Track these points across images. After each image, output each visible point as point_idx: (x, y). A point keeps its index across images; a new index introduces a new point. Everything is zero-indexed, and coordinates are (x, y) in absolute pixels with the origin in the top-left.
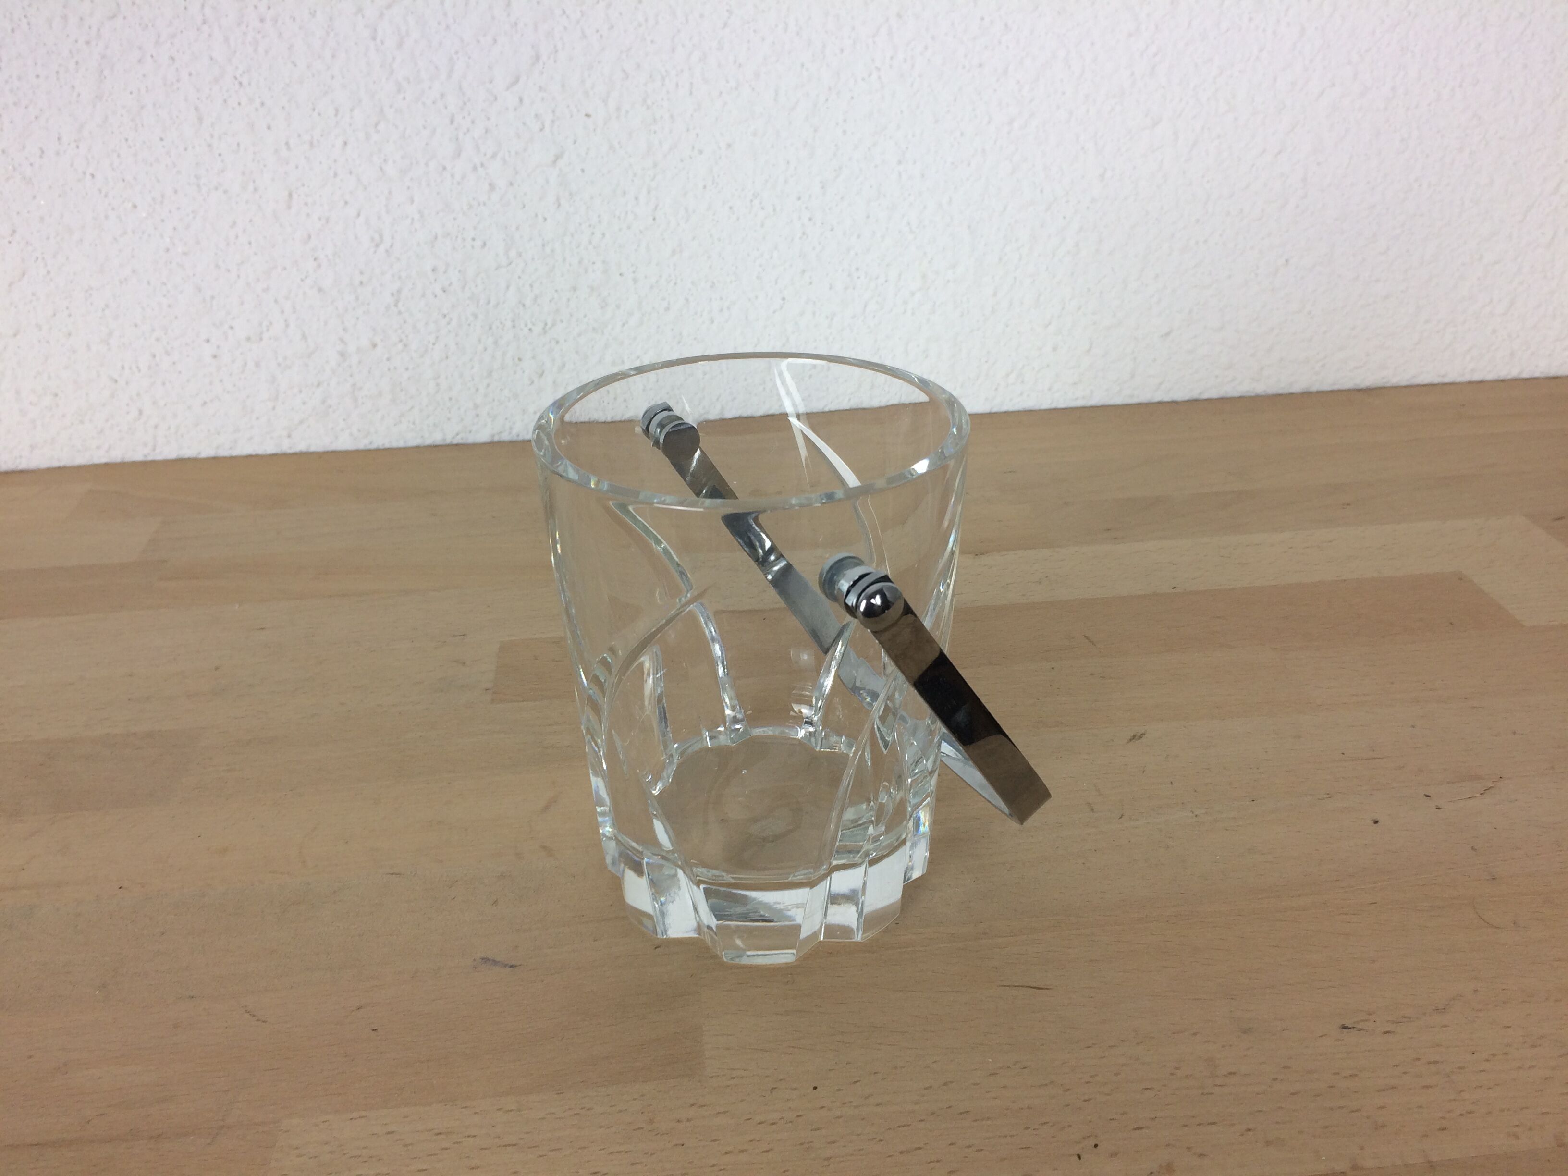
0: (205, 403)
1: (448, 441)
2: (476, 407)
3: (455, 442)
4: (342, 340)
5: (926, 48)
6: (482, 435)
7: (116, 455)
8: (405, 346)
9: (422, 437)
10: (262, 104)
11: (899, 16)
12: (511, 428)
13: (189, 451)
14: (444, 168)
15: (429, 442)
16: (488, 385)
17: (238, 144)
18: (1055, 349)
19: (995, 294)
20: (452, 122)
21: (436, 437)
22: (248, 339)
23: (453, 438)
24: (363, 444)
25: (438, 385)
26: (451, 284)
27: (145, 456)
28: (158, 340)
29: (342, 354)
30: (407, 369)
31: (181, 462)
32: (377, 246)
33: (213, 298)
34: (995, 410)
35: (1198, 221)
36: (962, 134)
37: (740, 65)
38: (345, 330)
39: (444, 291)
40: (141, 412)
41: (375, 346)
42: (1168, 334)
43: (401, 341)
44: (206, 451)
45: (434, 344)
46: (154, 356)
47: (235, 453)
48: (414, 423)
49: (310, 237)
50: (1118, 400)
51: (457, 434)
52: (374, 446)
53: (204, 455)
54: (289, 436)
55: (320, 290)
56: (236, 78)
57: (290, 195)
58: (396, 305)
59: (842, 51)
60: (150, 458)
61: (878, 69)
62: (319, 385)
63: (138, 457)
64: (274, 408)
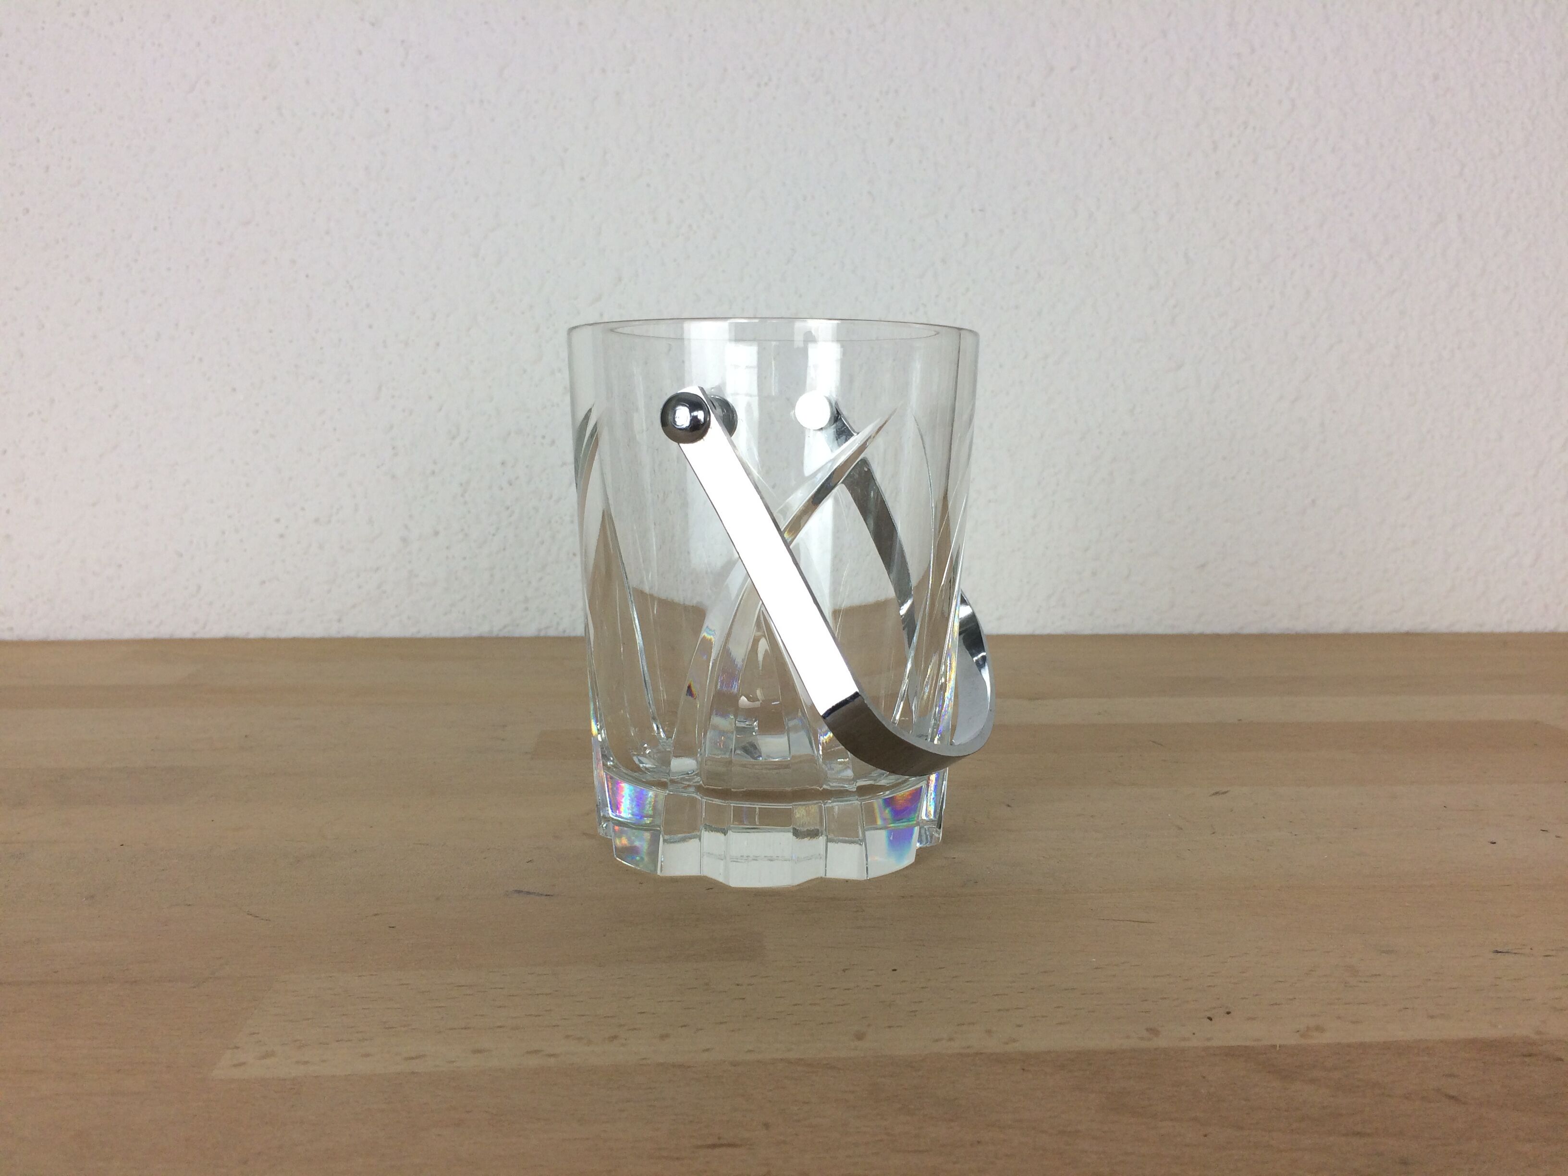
0: (263, 582)
1: (495, 634)
2: (526, 600)
3: (502, 634)
4: (406, 527)
5: (968, 290)
6: (529, 629)
7: (165, 631)
8: (466, 535)
9: (470, 628)
10: (368, 306)
11: (944, 261)
12: (558, 624)
13: (237, 631)
14: (525, 371)
15: (475, 633)
16: (541, 579)
17: (340, 340)
18: (1094, 574)
19: (1034, 517)
20: (537, 330)
21: (482, 629)
22: (317, 520)
23: (500, 630)
24: (410, 632)
25: (492, 576)
26: (517, 478)
27: (194, 634)
28: (230, 517)
29: (404, 540)
30: (465, 558)
31: (228, 641)
32: (453, 438)
33: (290, 479)
34: (1038, 632)
35: (1224, 458)
36: (1001, 366)
37: (800, 296)
38: (411, 516)
39: (511, 484)
40: (199, 588)
41: (436, 533)
42: (1203, 566)
43: (462, 530)
44: (255, 633)
45: (494, 535)
46: (223, 533)
47: (283, 635)
48: (464, 613)
49: (392, 427)
50: (1160, 630)
51: (505, 627)
52: (420, 636)
53: (252, 636)
54: (339, 621)
55: (393, 477)
56: (348, 282)
57: (380, 388)
58: (462, 496)
59: (892, 288)
60: (198, 636)
61: (924, 305)
62: (377, 569)
63: (187, 634)
64: (329, 591)
